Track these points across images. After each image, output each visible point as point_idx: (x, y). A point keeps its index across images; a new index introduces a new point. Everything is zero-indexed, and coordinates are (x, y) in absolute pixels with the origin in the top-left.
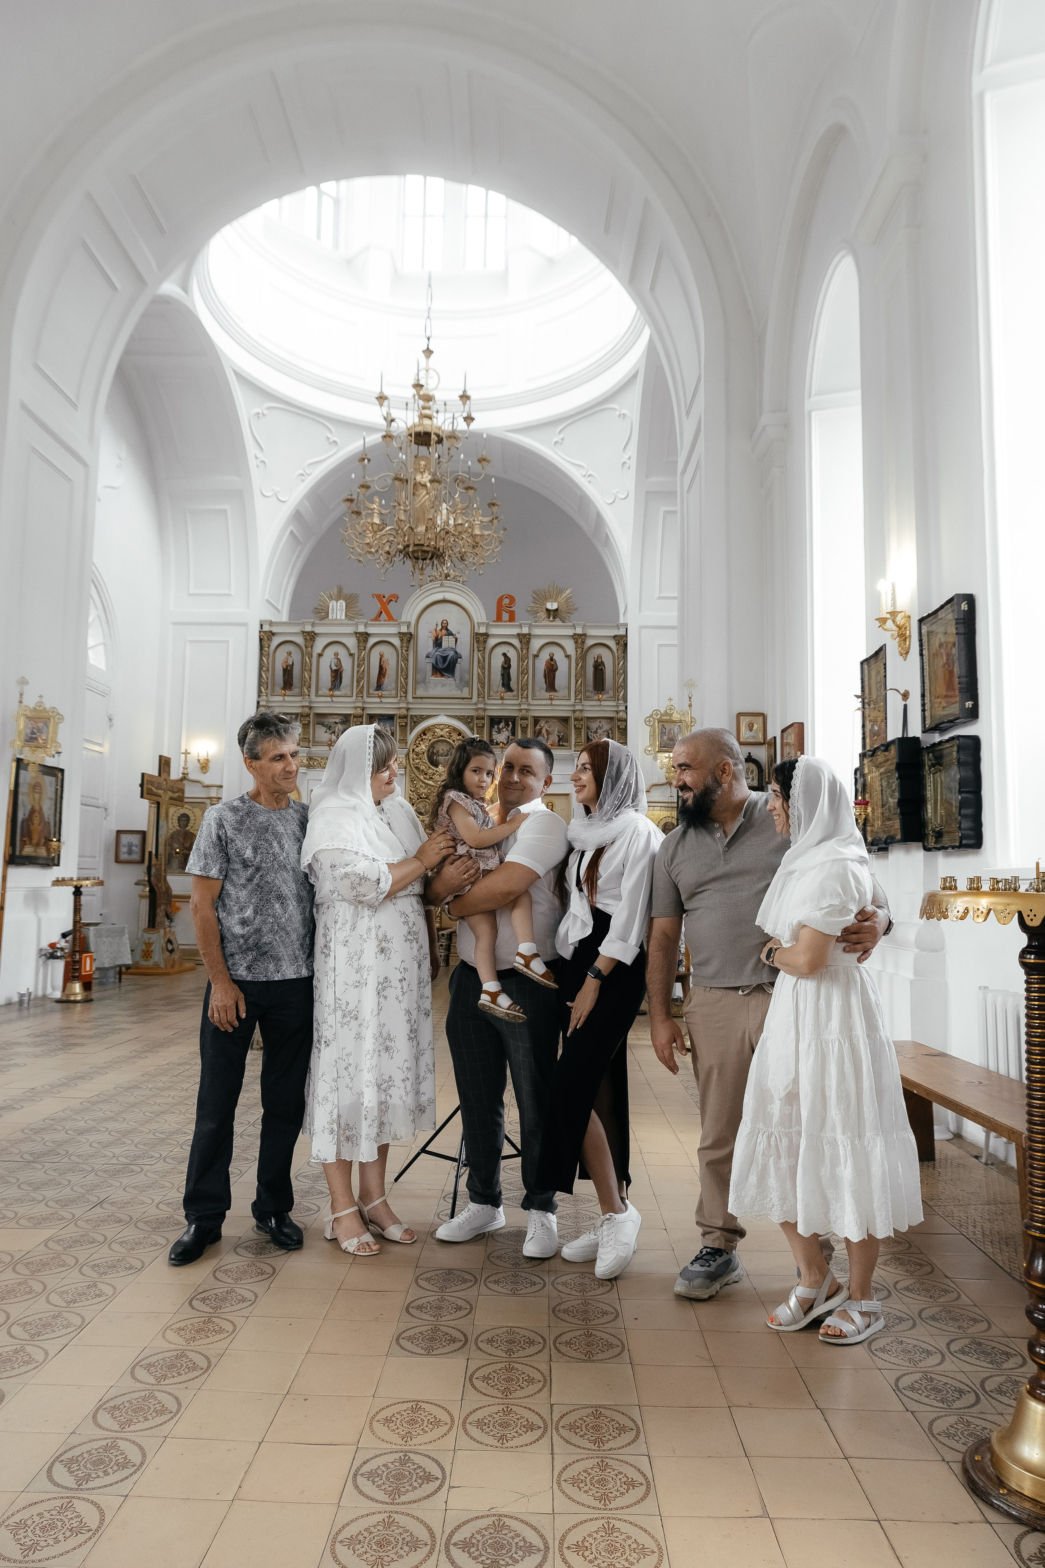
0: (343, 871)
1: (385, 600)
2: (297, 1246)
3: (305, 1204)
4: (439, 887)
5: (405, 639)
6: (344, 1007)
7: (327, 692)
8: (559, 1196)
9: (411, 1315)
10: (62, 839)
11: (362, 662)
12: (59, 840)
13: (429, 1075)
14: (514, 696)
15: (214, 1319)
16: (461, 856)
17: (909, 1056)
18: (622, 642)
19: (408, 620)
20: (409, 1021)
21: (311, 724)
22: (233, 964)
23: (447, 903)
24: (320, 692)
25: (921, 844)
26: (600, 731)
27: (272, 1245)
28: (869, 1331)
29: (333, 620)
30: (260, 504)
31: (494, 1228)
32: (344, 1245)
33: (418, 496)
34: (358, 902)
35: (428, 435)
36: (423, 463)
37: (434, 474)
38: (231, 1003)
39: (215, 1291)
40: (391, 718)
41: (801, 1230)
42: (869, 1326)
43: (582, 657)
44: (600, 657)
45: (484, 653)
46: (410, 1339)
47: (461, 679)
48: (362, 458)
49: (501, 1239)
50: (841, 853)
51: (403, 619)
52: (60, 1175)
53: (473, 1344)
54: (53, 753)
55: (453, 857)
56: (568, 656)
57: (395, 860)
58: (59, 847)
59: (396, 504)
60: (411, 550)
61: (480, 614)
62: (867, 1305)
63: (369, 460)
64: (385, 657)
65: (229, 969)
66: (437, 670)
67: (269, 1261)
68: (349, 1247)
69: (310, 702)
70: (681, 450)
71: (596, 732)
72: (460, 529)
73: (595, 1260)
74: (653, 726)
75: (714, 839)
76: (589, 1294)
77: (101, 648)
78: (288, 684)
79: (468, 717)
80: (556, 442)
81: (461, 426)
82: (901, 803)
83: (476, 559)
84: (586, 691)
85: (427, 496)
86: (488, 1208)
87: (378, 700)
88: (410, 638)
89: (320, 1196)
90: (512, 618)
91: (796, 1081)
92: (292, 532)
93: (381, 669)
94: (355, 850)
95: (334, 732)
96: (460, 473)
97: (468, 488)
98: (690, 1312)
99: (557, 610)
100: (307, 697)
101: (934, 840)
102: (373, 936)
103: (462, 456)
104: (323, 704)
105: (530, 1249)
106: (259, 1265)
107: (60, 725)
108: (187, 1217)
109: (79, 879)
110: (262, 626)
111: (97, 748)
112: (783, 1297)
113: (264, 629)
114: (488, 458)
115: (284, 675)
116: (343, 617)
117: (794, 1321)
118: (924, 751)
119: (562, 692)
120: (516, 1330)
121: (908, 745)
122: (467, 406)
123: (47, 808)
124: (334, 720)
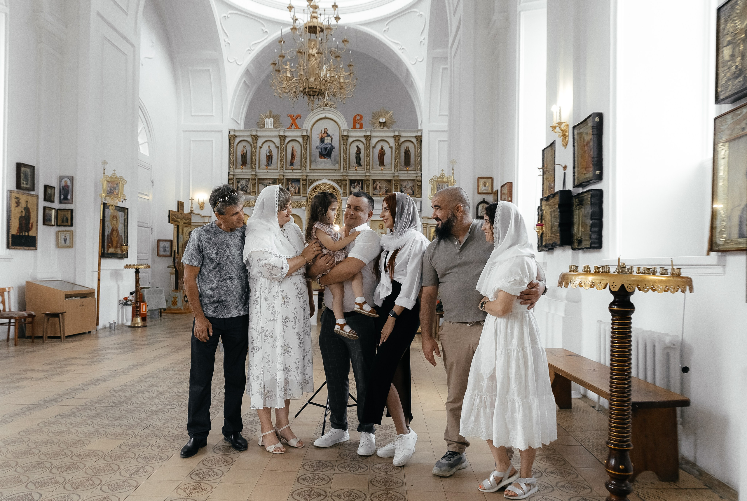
0: (264, 262)
1: (294, 118)
2: (244, 449)
3: (249, 428)
4: (314, 270)
5: (305, 139)
6: (265, 331)
7: (265, 167)
8: (376, 426)
9: (300, 483)
10: (128, 245)
11: (282, 151)
12: (127, 245)
13: (310, 365)
14: (362, 169)
15: (202, 484)
16: (325, 255)
17: (559, 356)
18: (419, 139)
19: (306, 129)
20: (299, 338)
21: (257, 184)
22: (206, 309)
23: (319, 278)
24: (261, 167)
25: (570, 246)
26: (407, 187)
27: (232, 448)
28: (530, 493)
29: (267, 129)
30: (227, 65)
31: (344, 441)
32: (268, 449)
33: (311, 61)
34: (272, 278)
35: (315, 27)
36: (313, 43)
37: (319, 49)
38: (204, 328)
39: (203, 470)
40: (298, 180)
41: (494, 444)
42: (530, 490)
43: (399, 148)
44: (407, 147)
45: (347, 146)
46: (299, 494)
47: (335, 160)
48: (281, 40)
49: (347, 446)
50: (521, 253)
51: (304, 128)
52: (128, 413)
53: (330, 497)
54: (122, 200)
55: (321, 255)
56: (391, 147)
57: (291, 256)
58: (127, 249)
59: (299, 66)
60: (307, 91)
61: (344, 125)
62: (529, 480)
63: (284, 42)
64: (295, 148)
65: (204, 311)
66: (322, 155)
67: (230, 456)
68: (270, 450)
69: (256, 172)
70: (451, 34)
71: (405, 187)
72: (333, 79)
73: (394, 457)
74: (433, 184)
75: (454, 245)
76: (389, 473)
77: (146, 144)
78: (244, 163)
79: (338, 180)
80: (385, 31)
81: (333, 22)
82: (560, 225)
83: (342, 95)
84: (400, 166)
85: (315, 61)
86: (340, 431)
87: (291, 171)
88: (308, 138)
89: (257, 424)
90: (361, 127)
91: (495, 369)
92: (244, 81)
93: (293, 154)
94: (270, 251)
96: (333, 49)
97: (337, 57)
98: (439, 483)
99: (385, 122)
100: (254, 170)
101: (577, 245)
102: (280, 295)
103: (334, 39)
104: (263, 174)
105: (361, 451)
106: (225, 458)
107: (125, 185)
108: (189, 434)
109: (138, 265)
110: (230, 132)
111: (146, 197)
112: (487, 476)
113: (231, 134)
114: (348, 40)
115: (242, 158)
116: (272, 127)
117: (492, 487)
118: (574, 198)
119: (388, 166)
120: (352, 490)
121: (565, 194)
122: (336, 11)
123: (120, 228)
124: (268, 182)
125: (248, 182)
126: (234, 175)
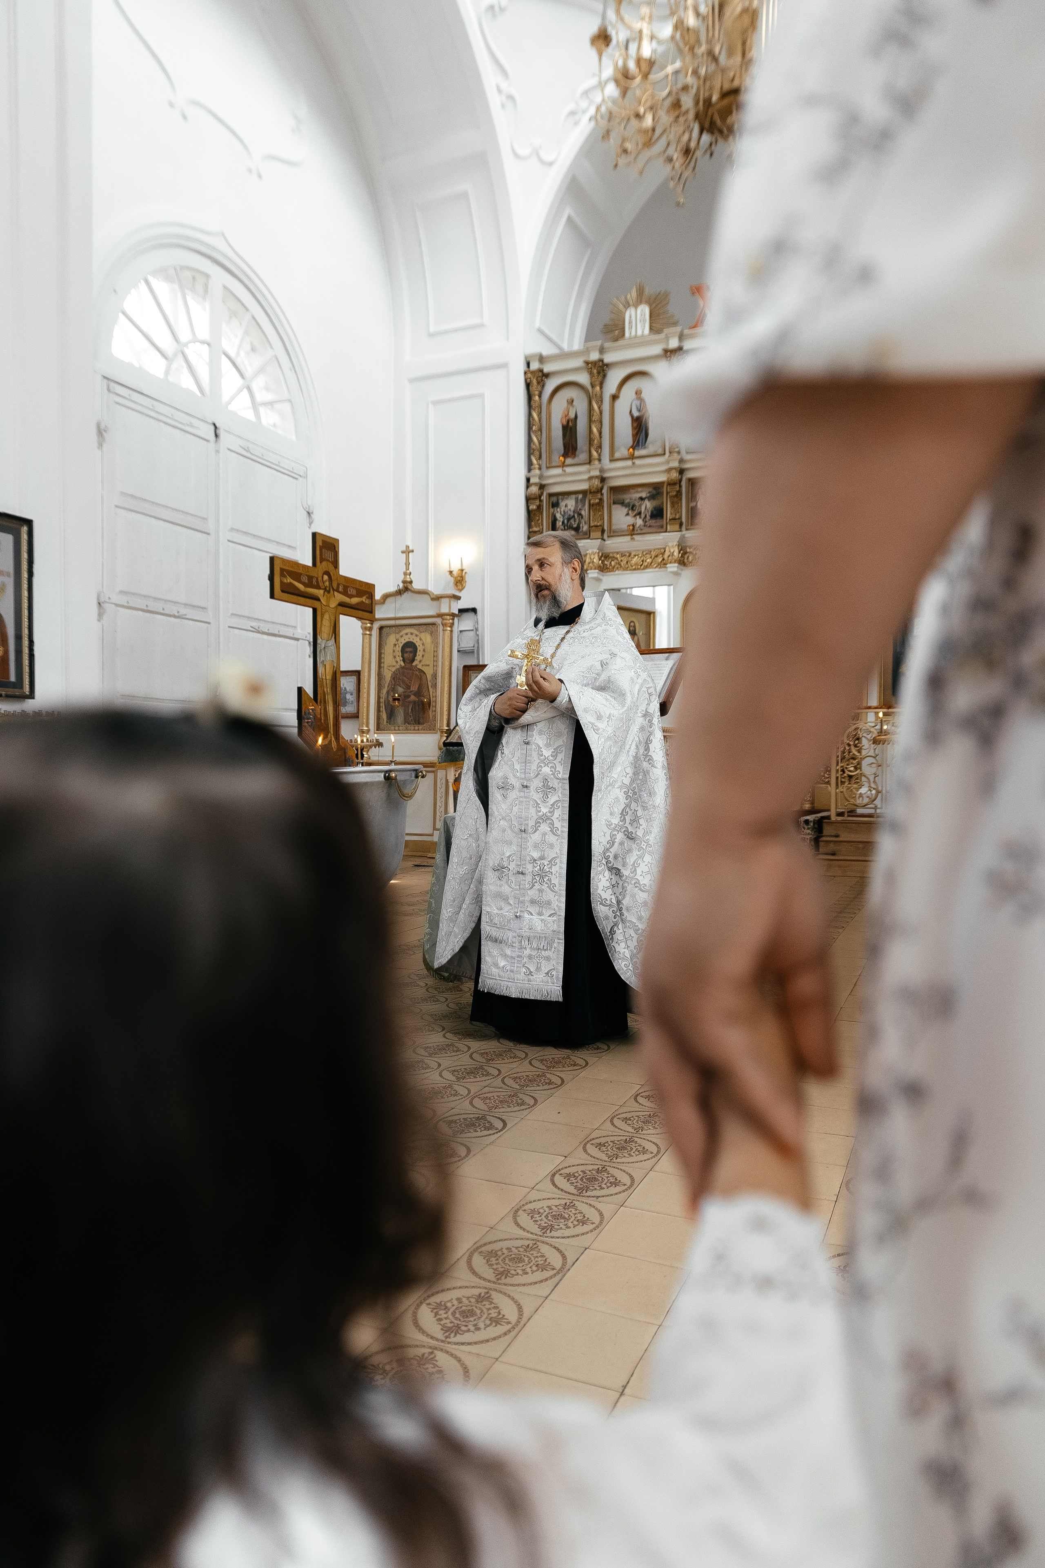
7: (626, 453)
21: (605, 505)
24: (617, 455)
29: (630, 338)
30: (512, 171)
69: (602, 470)
77: (286, 406)
78: (570, 448)
92: (570, 219)
95: (639, 514)
100: (597, 462)
104: (621, 472)
110: (528, 364)
113: (531, 369)
115: (564, 435)
116: (647, 331)
124: (638, 495)
125: (583, 501)
126: (542, 487)
